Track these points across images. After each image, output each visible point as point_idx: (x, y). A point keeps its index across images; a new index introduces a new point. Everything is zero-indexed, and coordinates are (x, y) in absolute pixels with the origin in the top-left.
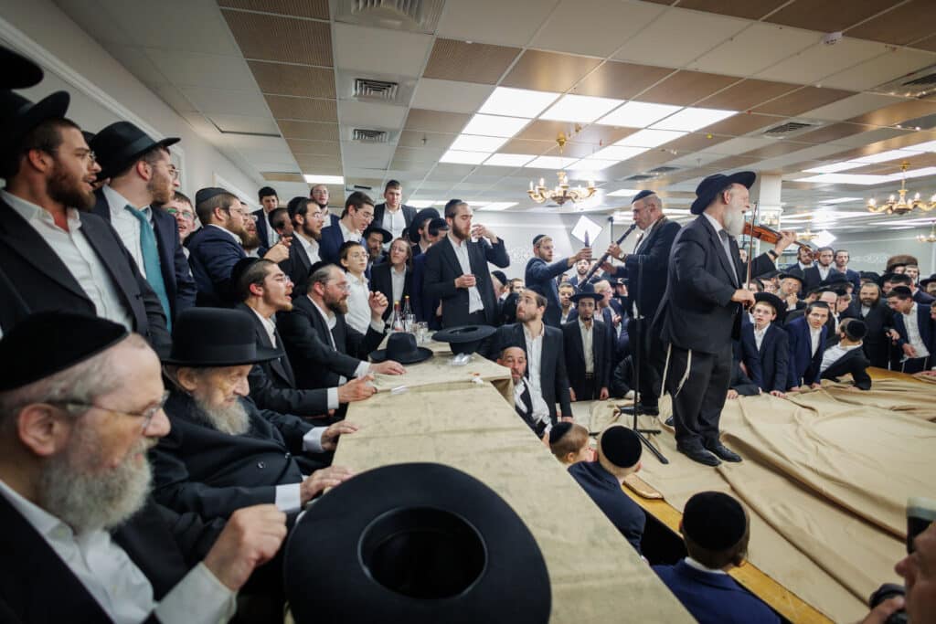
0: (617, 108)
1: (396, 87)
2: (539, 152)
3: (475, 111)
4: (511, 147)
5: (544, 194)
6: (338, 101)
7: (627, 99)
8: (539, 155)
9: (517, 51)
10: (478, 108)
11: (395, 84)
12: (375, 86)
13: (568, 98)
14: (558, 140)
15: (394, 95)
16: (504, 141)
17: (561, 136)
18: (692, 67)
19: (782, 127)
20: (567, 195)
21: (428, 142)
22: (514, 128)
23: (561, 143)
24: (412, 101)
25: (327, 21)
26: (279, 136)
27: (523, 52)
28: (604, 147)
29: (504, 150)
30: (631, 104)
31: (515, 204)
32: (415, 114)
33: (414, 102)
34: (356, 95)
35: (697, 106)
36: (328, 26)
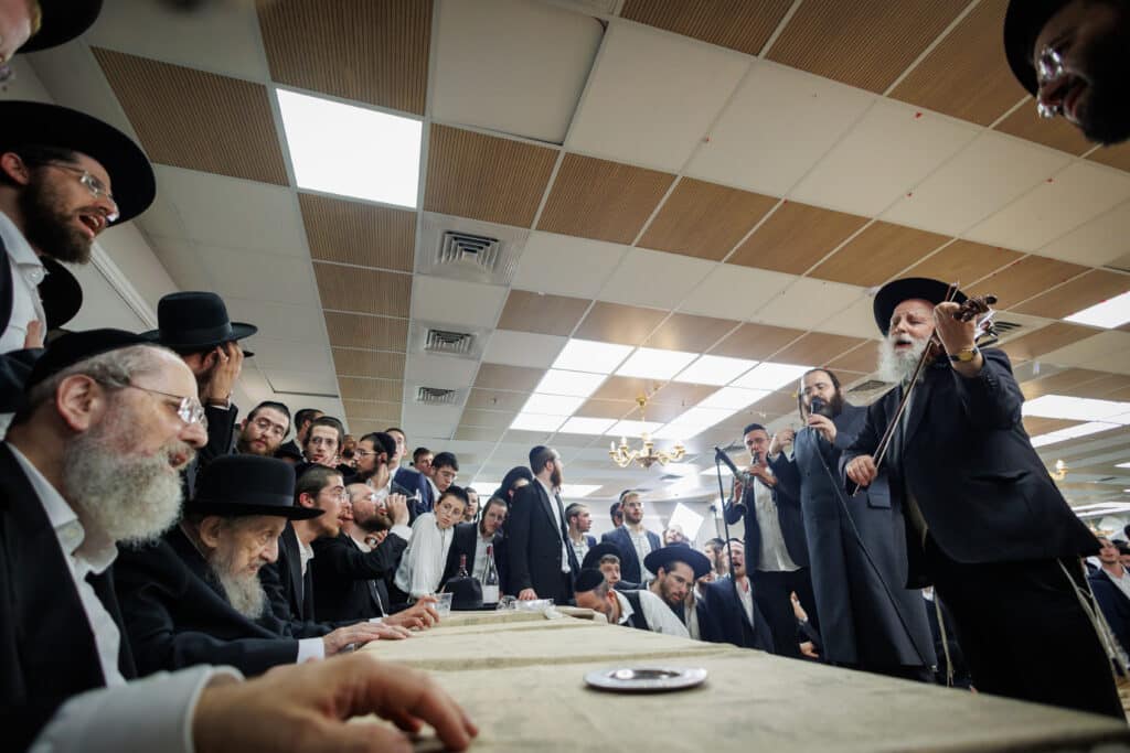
0: (693, 362)
1: (468, 339)
2: (619, 415)
3: (550, 367)
4: (588, 409)
5: (628, 455)
6: (408, 356)
7: (701, 352)
8: (619, 419)
9: (587, 302)
10: (552, 362)
11: (467, 335)
12: (447, 337)
13: (642, 350)
14: (637, 400)
15: (466, 349)
16: (581, 402)
17: (641, 396)
18: (756, 319)
19: (865, 384)
20: (653, 456)
21: (498, 402)
22: (589, 386)
23: (642, 403)
24: (484, 354)
25: (409, 273)
26: (336, 397)
27: (593, 304)
28: (688, 409)
29: (580, 413)
30: (706, 358)
31: (599, 487)
32: (487, 369)
33: (486, 357)
34: (427, 349)
35: (772, 361)
36: (410, 279)
